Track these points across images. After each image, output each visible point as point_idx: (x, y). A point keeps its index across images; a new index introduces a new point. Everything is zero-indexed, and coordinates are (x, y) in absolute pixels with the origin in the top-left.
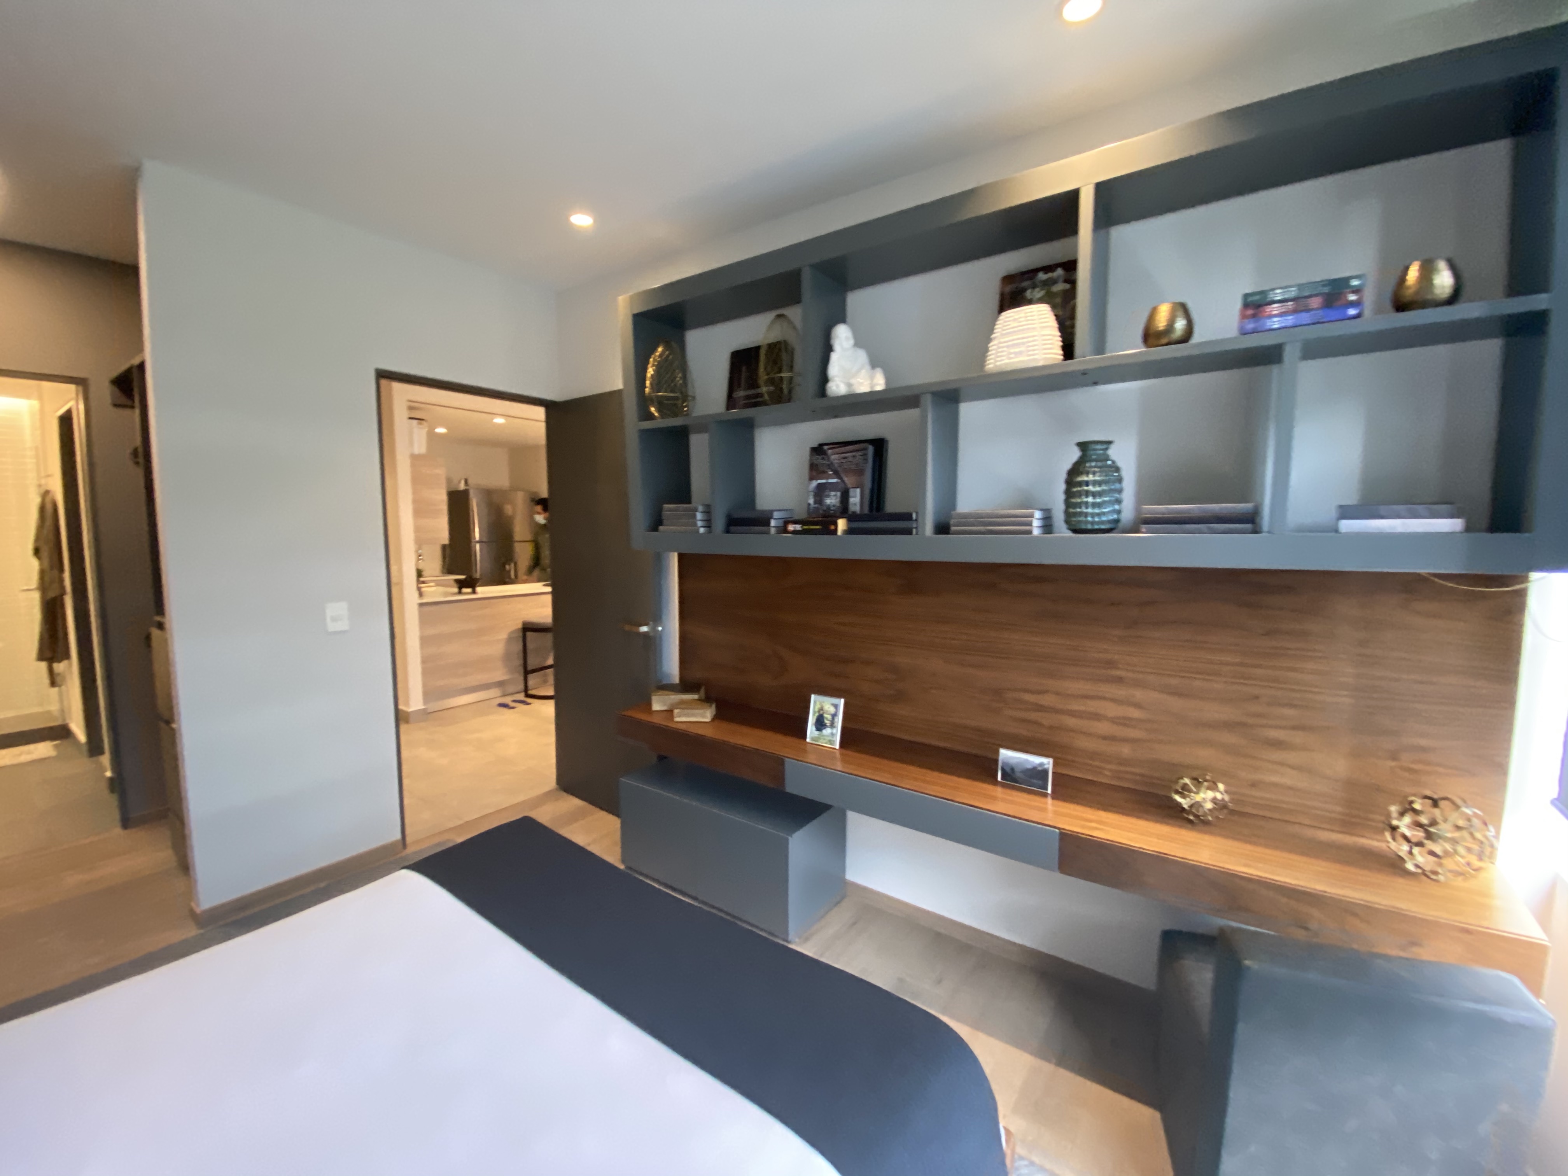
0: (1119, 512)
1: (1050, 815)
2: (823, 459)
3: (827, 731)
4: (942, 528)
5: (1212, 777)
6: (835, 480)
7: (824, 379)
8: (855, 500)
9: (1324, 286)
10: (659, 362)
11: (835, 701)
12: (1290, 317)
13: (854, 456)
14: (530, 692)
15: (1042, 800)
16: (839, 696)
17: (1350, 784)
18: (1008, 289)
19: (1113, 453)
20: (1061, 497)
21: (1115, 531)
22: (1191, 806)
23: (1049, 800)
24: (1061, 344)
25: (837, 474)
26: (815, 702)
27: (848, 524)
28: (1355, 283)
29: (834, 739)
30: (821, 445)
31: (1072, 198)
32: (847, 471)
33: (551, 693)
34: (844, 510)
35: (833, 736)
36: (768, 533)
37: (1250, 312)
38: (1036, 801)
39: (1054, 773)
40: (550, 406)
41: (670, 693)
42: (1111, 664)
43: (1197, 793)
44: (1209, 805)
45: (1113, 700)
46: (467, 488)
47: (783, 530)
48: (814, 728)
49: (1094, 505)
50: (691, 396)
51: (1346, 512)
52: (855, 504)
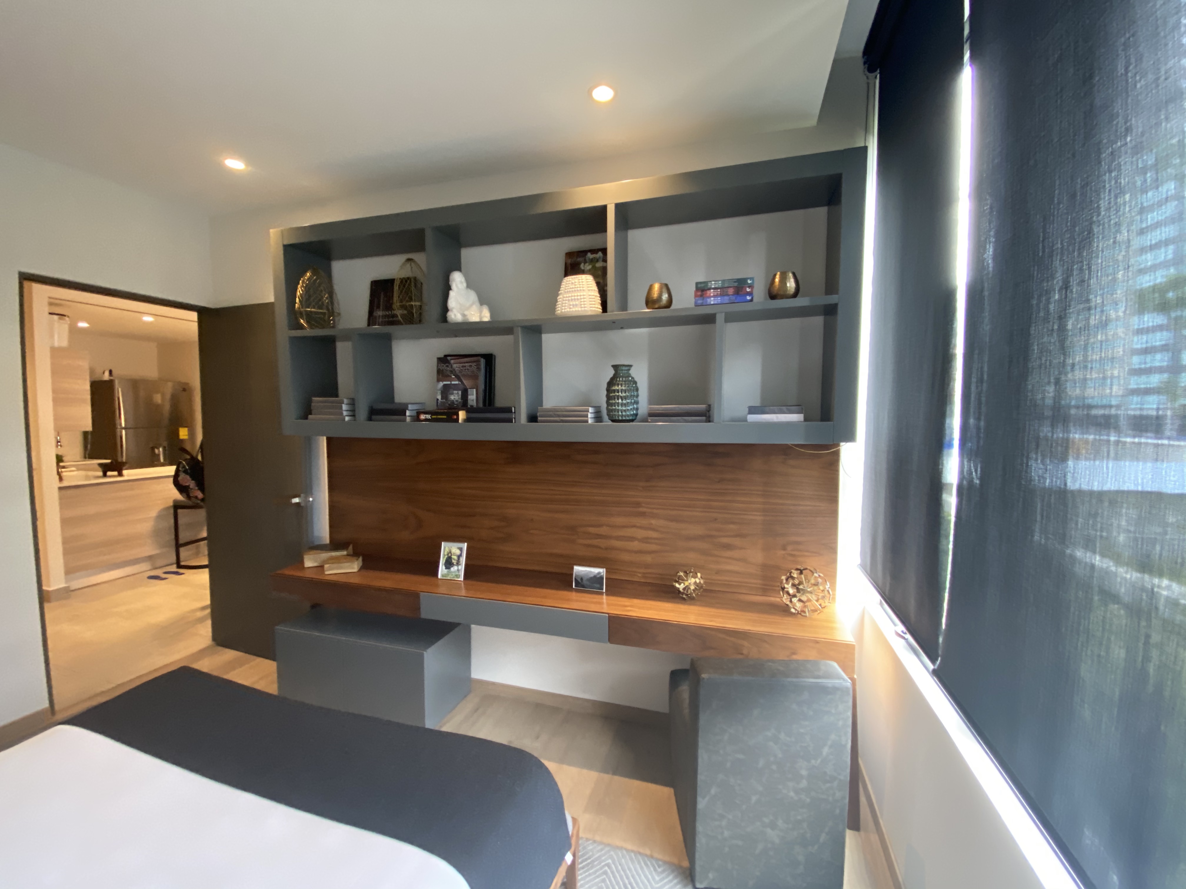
0: (637, 409)
1: (605, 606)
2: (447, 366)
3: (454, 569)
4: (533, 418)
5: (694, 570)
6: (457, 382)
7: (445, 309)
8: (472, 397)
9: (735, 282)
10: (307, 285)
11: (460, 545)
12: (719, 298)
13: (471, 366)
14: (182, 564)
15: (600, 596)
16: (463, 542)
17: (765, 567)
18: (569, 261)
19: (633, 372)
20: (605, 399)
21: (635, 421)
22: (684, 589)
23: (604, 597)
24: (600, 302)
25: (458, 378)
26: (445, 548)
27: (467, 415)
28: (749, 282)
29: (460, 574)
30: (446, 356)
31: (603, 209)
32: (467, 376)
33: (206, 562)
34: (464, 404)
35: (459, 571)
36: (405, 420)
37: (699, 293)
38: (596, 598)
39: (606, 578)
40: (202, 312)
41: (322, 552)
42: (638, 504)
43: (687, 580)
44: (692, 587)
45: (641, 527)
46: (112, 378)
47: (416, 418)
48: (444, 567)
49: (622, 405)
50: (337, 313)
51: (753, 410)
52: (473, 400)
